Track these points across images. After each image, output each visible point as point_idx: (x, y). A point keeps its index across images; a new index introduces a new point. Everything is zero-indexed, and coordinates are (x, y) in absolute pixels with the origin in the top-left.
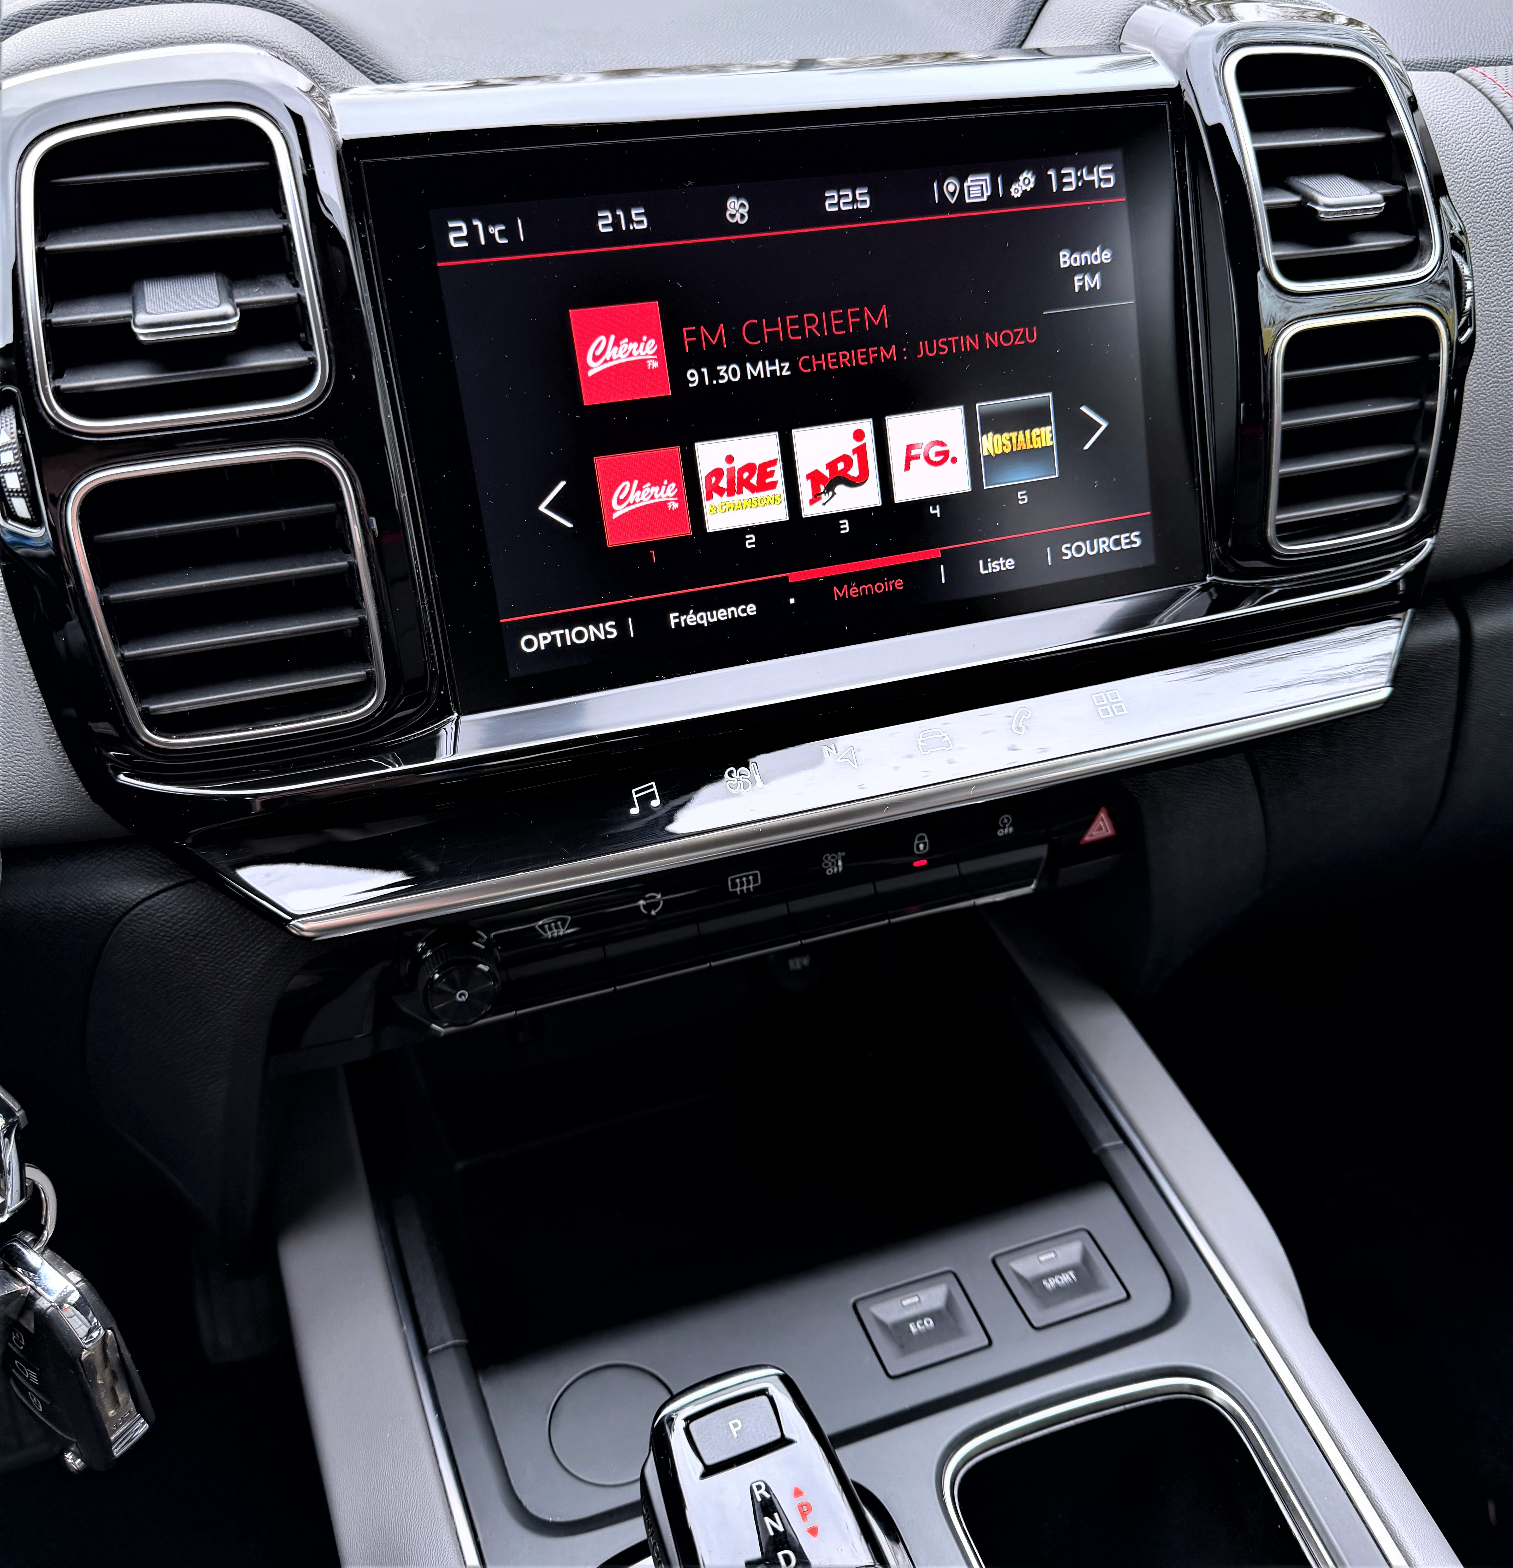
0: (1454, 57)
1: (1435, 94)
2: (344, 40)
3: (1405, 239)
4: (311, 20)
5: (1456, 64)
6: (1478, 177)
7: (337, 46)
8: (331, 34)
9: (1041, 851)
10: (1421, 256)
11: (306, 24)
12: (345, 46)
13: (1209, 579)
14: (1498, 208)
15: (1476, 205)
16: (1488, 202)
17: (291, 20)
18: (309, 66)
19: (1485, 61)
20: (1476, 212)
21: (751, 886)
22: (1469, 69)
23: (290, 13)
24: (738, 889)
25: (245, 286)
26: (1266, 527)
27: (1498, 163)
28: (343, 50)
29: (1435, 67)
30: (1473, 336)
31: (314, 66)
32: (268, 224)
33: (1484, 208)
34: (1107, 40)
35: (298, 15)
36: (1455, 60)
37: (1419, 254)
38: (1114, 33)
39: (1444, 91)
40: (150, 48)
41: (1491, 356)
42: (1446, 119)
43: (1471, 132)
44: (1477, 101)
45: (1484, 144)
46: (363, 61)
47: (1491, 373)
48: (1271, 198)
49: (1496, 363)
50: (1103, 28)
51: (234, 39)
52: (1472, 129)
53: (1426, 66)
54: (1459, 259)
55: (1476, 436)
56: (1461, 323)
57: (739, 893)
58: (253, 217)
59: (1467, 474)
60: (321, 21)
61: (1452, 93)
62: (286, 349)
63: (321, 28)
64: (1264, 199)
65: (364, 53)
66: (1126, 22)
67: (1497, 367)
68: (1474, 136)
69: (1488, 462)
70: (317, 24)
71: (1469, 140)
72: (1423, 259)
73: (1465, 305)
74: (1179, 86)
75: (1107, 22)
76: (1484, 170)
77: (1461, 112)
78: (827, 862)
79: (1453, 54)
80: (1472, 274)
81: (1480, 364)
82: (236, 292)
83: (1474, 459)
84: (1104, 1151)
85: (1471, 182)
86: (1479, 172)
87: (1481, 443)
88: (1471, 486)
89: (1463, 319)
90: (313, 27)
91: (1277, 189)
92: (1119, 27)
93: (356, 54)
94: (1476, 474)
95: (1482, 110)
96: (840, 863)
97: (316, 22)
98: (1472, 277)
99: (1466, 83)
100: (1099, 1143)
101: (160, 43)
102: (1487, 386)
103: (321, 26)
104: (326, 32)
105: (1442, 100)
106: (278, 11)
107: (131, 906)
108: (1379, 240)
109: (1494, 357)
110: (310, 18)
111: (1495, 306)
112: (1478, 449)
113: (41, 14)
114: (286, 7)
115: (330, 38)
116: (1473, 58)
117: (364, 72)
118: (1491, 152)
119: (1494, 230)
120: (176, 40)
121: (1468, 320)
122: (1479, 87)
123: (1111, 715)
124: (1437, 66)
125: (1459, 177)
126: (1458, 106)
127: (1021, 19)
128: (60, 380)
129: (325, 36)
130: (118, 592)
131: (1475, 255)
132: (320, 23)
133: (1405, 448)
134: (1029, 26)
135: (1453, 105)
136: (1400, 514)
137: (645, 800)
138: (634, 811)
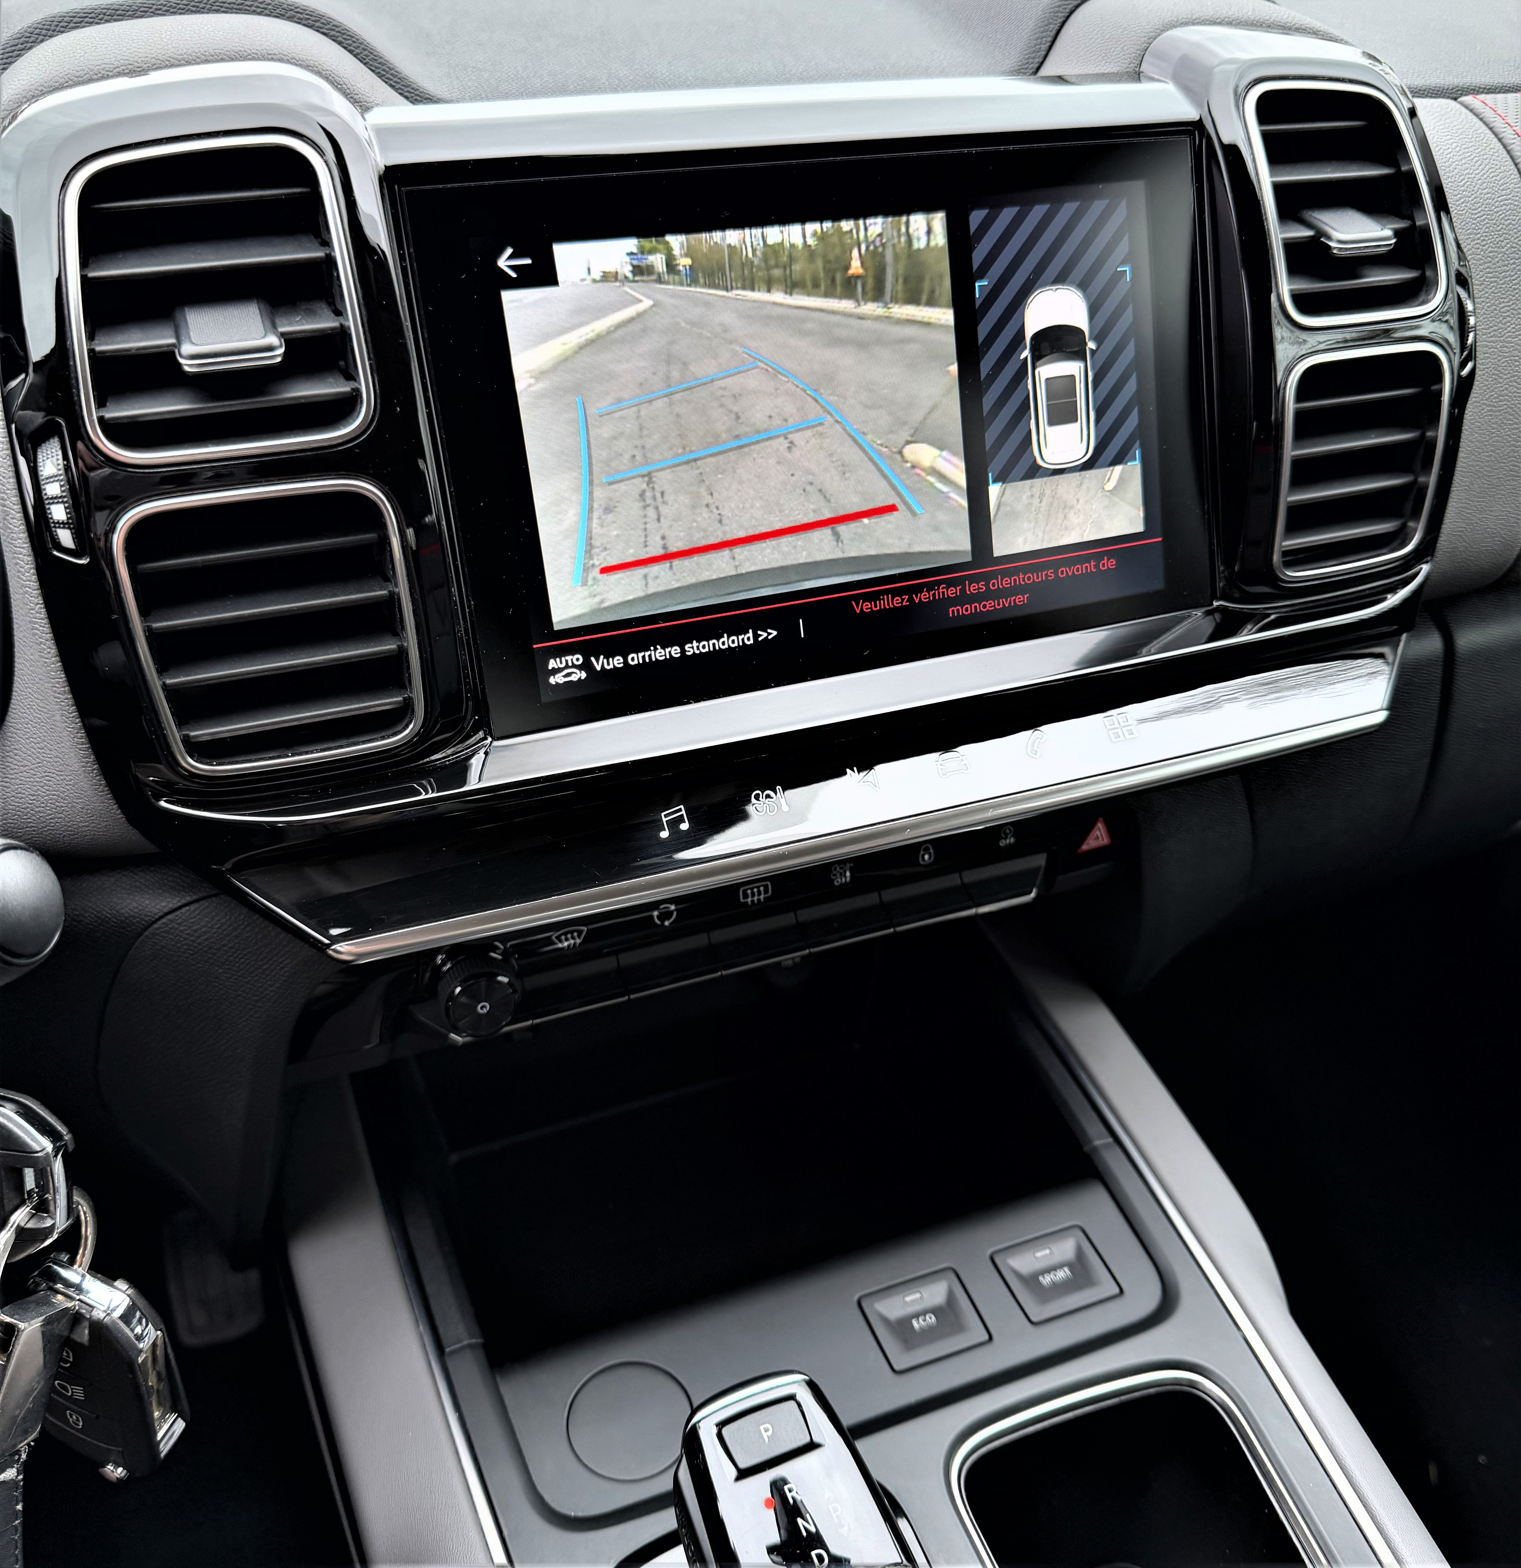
0: (1455, 85)
1: (1439, 123)
2: (371, 53)
3: (1411, 273)
4: (338, 32)
5: (1458, 90)
6: (1480, 209)
7: (365, 59)
8: (359, 47)
9: (1039, 860)
10: (1427, 291)
11: (334, 36)
12: (372, 59)
13: (1216, 604)
14: (1497, 240)
15: (1476, 237)
16: (1488, 234)
17: (318, 31)
18: (344, 86)
19: (1485, 88)
20: (1477, 244)
21: (762, 897)
22: (1470, 97)
23: (317, 24)
24: (749, 900)
25: (286, 313)
26: (1271, 553)
27: (1498, 195)
28: (371, 63)
29: (1437, 94)
30: (1473, 369)
31: (349, 86)
32: (310, 251)
33: (1484, 240)
34: (1128, 68)
35: (326, 27)
36: (1457, 87)
37: (1425, 289)
38: (1134, 61)
39: (1447, 120)
40: (184, 65)
41: (1486, 386)
42: (1450, 150)
43: (1472, 163)
44: (1479, 131)
45: (1485, 176)
46: (392, 75)
47: (1486, 402)
48: (1286, 232)
49: (1490, 392)
50: (1123, 55)
51: (270, 56)
52: (1474, 160)
53: (1428, 92)
54: (1463, 294)
55: (1470, 463)
56: (1463, 357)
57: (750, 903)
58: (295, 244)
60: (349, 33)
61: (1455, 123)
62: (324, 378)
63: (348, 40)
64: (1280, 233)
65: (392, 66)
66: (1146, 50)
67: (1492, 396)
68: (1476, 167)
69: (1479, 487)
70: (344, 36)
71: (1472, 171)
72: (1429, 295)
73: (1467, 340)
74: (1201, 119)
75: (1128, 50)
76: (1485, 202)
77: (1463, 143)
78: (835, 872)
79: (1455, 81)
80: (1475, 308)
82: (278, 321)
84: (1095, 1149)
85: (1472, 214)
86: (1480, 204)
88: (1463, 511)
89: (1465, 353)
90: (340, 39)
91: (1291, 223)
92: (1140, 55)
93: (384, 67)
95: (1484, 141)
96: (848, 874)
97: (344, 34)
98: (1475, 312)
99: (1467, 111)
100: (1088, 1141)
101: (195, 60)
103: (349, 38)
104: (354, 45)
105: (1445, 129)
106: (306, 22)
107: (153, 920)
108: (1386, 275)
109: (1489, 386)
110: (337, 29)
111: (1491, 337)
113: (66, 22)
114: (313, 18)
115: (358, 51)
116: (1474, 84)
117: (392, 86)
118: (1492, 184)
119: (1493, 262)
120: (211, 58)
121: (1469, 354)
122: (1481, 117)
123: (1122, 738)
124: (1439, 93)
125: (1462, 209)
126: (1461, 137)
127: (1040, 40)
128: (104, 409)
129: (352, 48)
130: (161, 621)
131: (1476, 288)
132: (348, 35)
133: (1403, 477)
134: (1047, 48)
135: (1456, 135)
136: (1398, 541)
137: (674, 824)
138: (664, 834)
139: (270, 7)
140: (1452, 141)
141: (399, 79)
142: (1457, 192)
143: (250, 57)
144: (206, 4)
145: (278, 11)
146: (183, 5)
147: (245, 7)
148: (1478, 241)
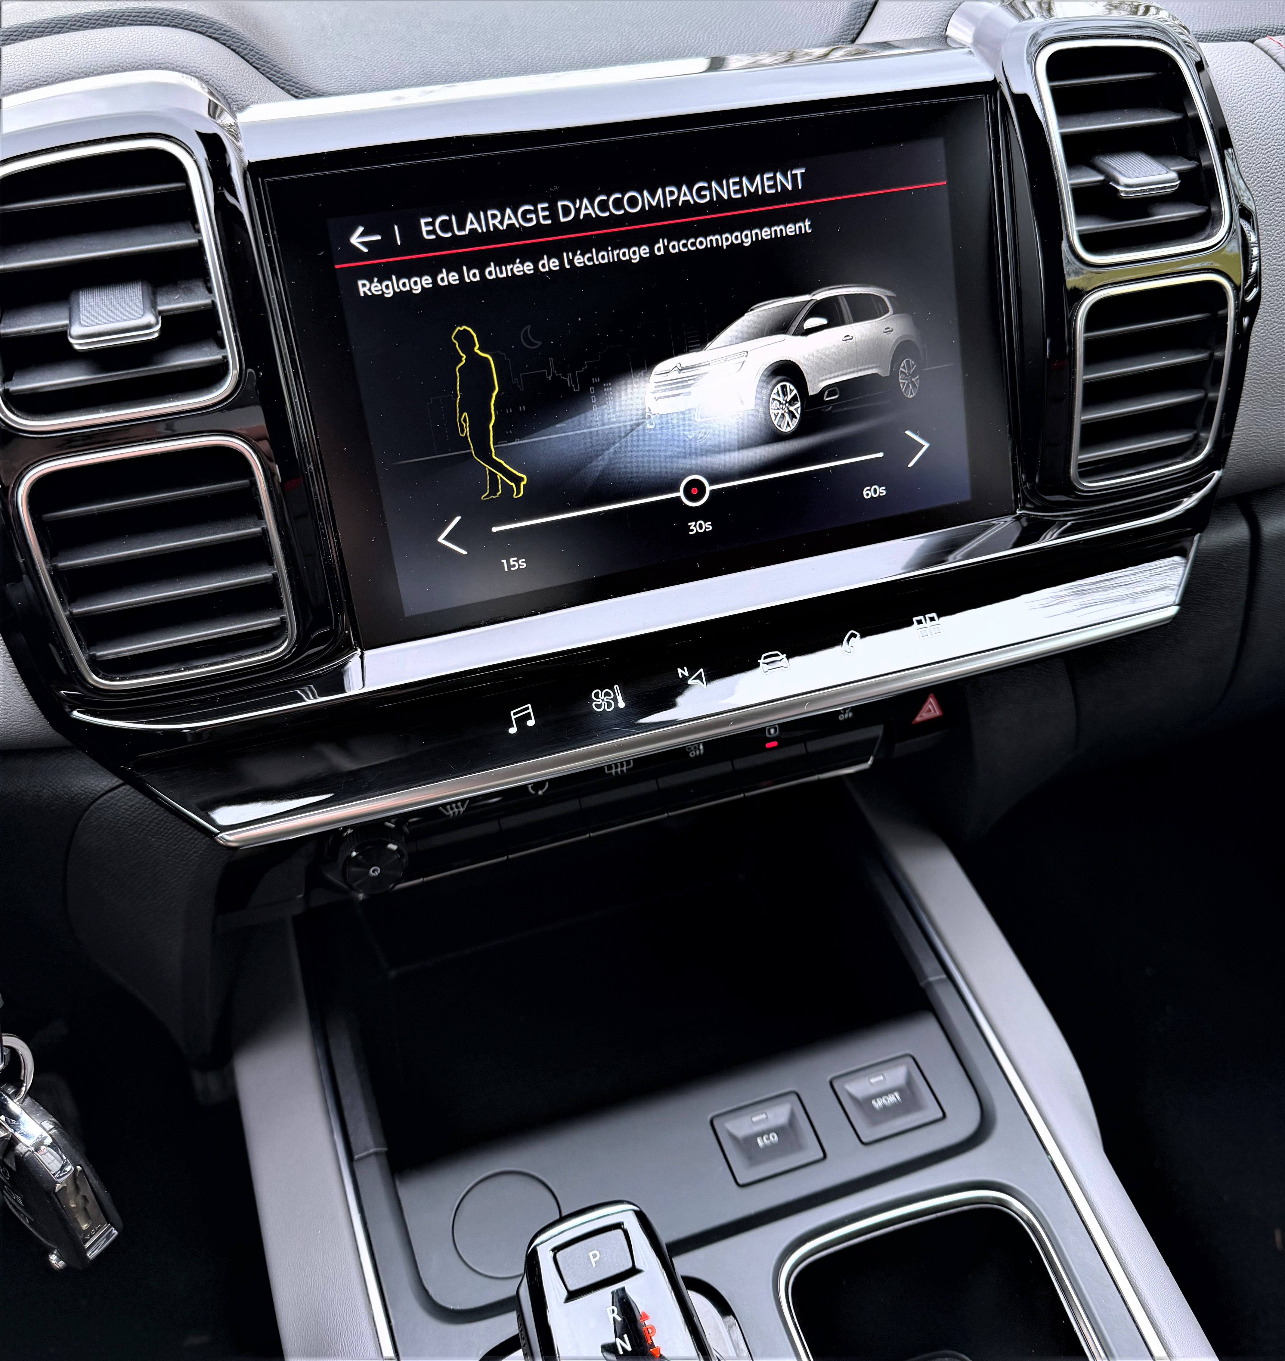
0: (1254, 27)
1: (1233, 66)
2: (258, 53)
3: (1198, 209)
4: (228, 36)
5: (1256, 33)
6: (1270, 144)
7: (252, 59)
8: (247, 48)
9: (877, 731)
10: (1211, 226)
11: (224, 40)
12: (259, 58)
13: (1018, 512)
16: (1278, 167)
17: (209, 36)
19: (1281, 30)
21: (625, 770)
22: (1267, 39)
23: (210, 30)
24: (613, 772)
25: (167, 293)
26: (1069, 468)
28: (257, 62)
29: (1236, 37)
30: (1258, 296)
31: (227, 88)
32: (186, 239)
33: (1274, 173)
34: (934, 32)
35: (218, 32)
36: (1256, 29)
37: (1210, 224)
38: (940, 26)
39: (1242, 63)
40: (83, 77)
43: (1264, 102)
44: (1272, 72)
46: (275, 71)
48: (1078, 178)
50: (931, 21)
51: (158, 66)
52: (1265, 100)
53: (1227, 36)
54: (1247, 227)
56: (1248, 284)
57: (614, 774)
58: (173, 232)
59: (1254, 408)
60: (237, 37)
62: (203, 347)
63: (238, 42)
64: (1070, 179)
65: (275, 64)
66: (952, 15)
70: (234, 40)
71: (1263, 109)
72: (1213, 229)
73: (1251, 269)
74: (995, 79)
75: (934, 15)
77: (1256, 83)
79: (1254, 24)
80: (1259, 240)
81: (1267, 313)
82: (159, 299)
83: (1260, 395)
84: (930, 984)
85: (1262, 149)
86: (1270, 140)
87: (1266, 381)
88: (1257, 418)
89: (1250, 281)
90: (230, 42)
91: (1084, 168)
92: (945, 20)
93: (269, 65)
94: (1263, 408)
95: (1276, 80)
96: (701, 747)
97: (234, 37)
98: (1259, 243)
99: (1263, 53)
100: (925, 977)
101: (93, 73)
102: (1273, 331)
104: (242, 47)
105: (1240, 71)
107: (96, 796)
108: (1174, 212)
110: (228, 34)
111: (1282, 261)
112: (1265, 387)
115: (245, 52)
116: (1271, 26)
117: (275, 82)
120: (106, 69)
121: (1254, 281)
122: (1274, 56)
123: (929, 636)
124: (1238, 35)
125: (1252, 145)
126: (1254, 77)
127: (860, 8)
128: (10, 383)
129: (240, 49)
130: (66, 561)
131: (1261, 220)
132: (237, 39)
133: (1195, 394)
134: (867, 15)
135: (1250, 76)
136: (1192, 450)
137: (521, 721)
138: (513, 730)
139: (169, 17)
140: (1246, 81)
141: (282, 74)
142: (1248, 130)
143: (140, 67)
144: (114, 18)
145: (176, 21)
146: (94, 20)
147: (148, 19)
148: (1268, 174)
